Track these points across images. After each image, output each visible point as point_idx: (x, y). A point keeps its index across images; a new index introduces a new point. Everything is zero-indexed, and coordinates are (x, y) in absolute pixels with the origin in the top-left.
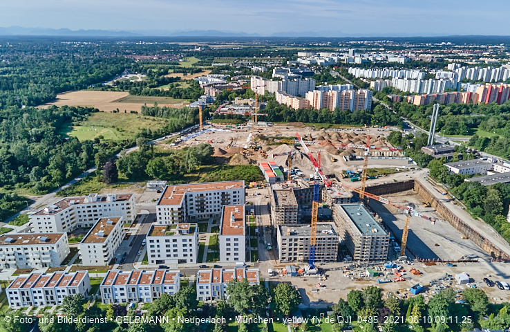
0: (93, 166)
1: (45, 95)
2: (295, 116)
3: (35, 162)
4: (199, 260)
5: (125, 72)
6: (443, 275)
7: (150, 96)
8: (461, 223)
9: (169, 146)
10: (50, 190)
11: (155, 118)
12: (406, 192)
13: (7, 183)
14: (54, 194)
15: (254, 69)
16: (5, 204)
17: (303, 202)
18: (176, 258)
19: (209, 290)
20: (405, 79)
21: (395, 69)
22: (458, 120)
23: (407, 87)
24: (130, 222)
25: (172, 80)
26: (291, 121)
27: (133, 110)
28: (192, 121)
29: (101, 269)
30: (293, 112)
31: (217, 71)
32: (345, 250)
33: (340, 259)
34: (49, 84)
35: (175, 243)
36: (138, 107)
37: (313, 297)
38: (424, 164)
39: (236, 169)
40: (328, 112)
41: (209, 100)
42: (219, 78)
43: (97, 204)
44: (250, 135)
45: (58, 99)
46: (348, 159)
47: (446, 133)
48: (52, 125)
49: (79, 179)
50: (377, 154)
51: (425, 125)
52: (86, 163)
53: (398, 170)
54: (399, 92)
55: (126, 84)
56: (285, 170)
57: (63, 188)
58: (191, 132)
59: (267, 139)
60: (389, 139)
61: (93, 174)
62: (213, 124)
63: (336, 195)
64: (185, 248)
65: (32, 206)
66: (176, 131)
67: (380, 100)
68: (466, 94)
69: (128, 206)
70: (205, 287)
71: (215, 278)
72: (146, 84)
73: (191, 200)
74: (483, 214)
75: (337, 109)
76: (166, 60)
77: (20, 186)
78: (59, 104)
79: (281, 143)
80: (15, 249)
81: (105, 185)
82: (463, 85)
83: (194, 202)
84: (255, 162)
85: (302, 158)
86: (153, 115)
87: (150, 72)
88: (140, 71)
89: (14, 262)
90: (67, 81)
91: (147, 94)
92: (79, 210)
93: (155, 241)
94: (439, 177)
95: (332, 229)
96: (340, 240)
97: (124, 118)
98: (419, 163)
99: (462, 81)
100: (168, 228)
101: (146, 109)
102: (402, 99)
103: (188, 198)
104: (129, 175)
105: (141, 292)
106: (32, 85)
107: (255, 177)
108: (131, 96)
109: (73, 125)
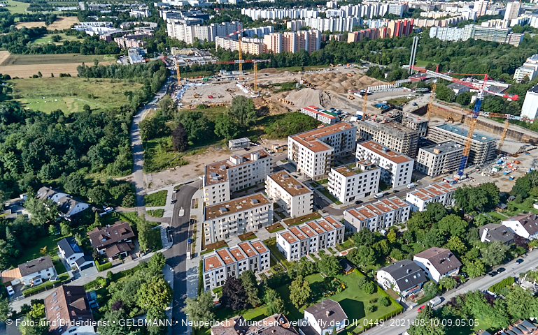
4: (380, 190)
8: (496, 128)
18: (364, 192)
27: (63, 73)
35: (365, 179)
36: (72, 68)
42: (104, 26)
43: (246, 164)
49: (139, 153)
53: (409, 98)
58: (173, 90)
59: (266, 87)
62: (185, 79)
63: (416, 120)
64: (372, 181)
68: (383, 29)
71: (428, 194)
77: (88, 172)
82: (365, 21)
86: (99, 76)
89: (236, 230)
93: (352, 180)
94: (449, 98)
95: (457, 143)
100: (350, 168)
101: (87, 70)
105: (387, 219)
108: (16, 56)
109: (11, 98)
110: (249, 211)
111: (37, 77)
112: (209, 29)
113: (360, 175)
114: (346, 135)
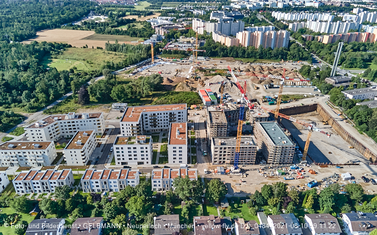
0: (70, 91)
1: (27, 32)
2: (227, 52)
3: (25, 87)
4: (153, 162)
5: (91, 14)
6: (332, 174)
7: (112, 34)
9: (128, 75)
10: (38, 109)
11: (117, 53)
12: (310, 113)
13: (5, 103)
14: (42, 112)
15: (195, 12)
16: (5, 119)
17: (232, 120)
18: (136, 161)
19: (161, 184)
20: (318, 21)
21: (310, 13)
22: (357, 56)
23: (318, 28)
24: (100, 134)
25: (129, 21)
26: (224, 56)
27: (99, 46)
28: (145, 56)
29: (81, 168)
30: (226, 49)
31: (165, 14)
32: (261, 156)
33: (257, 163)
34: (30, 23)
35: (135, 150)
36: (102, 44)
37: (236, 189)
38: (326, 91)
39: (180, 94)
40: (254, 49)
41: (159, 38)
42: (167, 20)
43: (75, 120)
44: (192, 67)
45: (38, 36)
46: (267, 87)
47: (346, 67)
48: (35, 58)
49: (60, 101)
50: (291, 83)
51: (330, 60)
52: (65, 88)
53: (306, 96)
54: (312, 32)
55: (92, 24)
56: (218, 96)
57: (48, 107)
58: (145, 65)
59: (205, 71)
60: (301, 71)
61: (70, 97)
62: (163, 58)
63: (257, 115)
64: (142, 153)
65: (26, 121)
66: (133, 63)
67: (296, 39)
68: (366, 34)
69: (98, 122)
70: (157, 182)
71: (165, 175)
72: (108, 25)
73: (146, 118)
74: (367, 130)
75: (261, 47)
76: (124, 4)
77: (15, 106)
78: (39, 40)
79: (216, 74)
80: (17, 153)
81: (80, 106)
82: (363, 26)
83: (148, 119)
84: (196, 89)
85: (232, 86)
86: (115, 50)
87: (111, 14)
88: (103, 13)
89: (17, 162)
90: (44, 20)
91: (109, 33)
92: (61, 125)
93: (120, 148)
94: (337, 102)
95: (253, 141)
96: (258, 148)
97: (92, 53)
98: (323, 91)
99: (363, 24)
100: (130, 139)
101: (109, 46)
102: (313, 39)
103: (144, 117)
104: (98, 98)
105: (111, 184)
106: (16, 23)
107: (195, 101)
108: (97, 34)
109: (52, 58)
110: (27, 151)
111: (85, 47)
112: (215, 25)
113: (129, 146)
114: (175, 115)
